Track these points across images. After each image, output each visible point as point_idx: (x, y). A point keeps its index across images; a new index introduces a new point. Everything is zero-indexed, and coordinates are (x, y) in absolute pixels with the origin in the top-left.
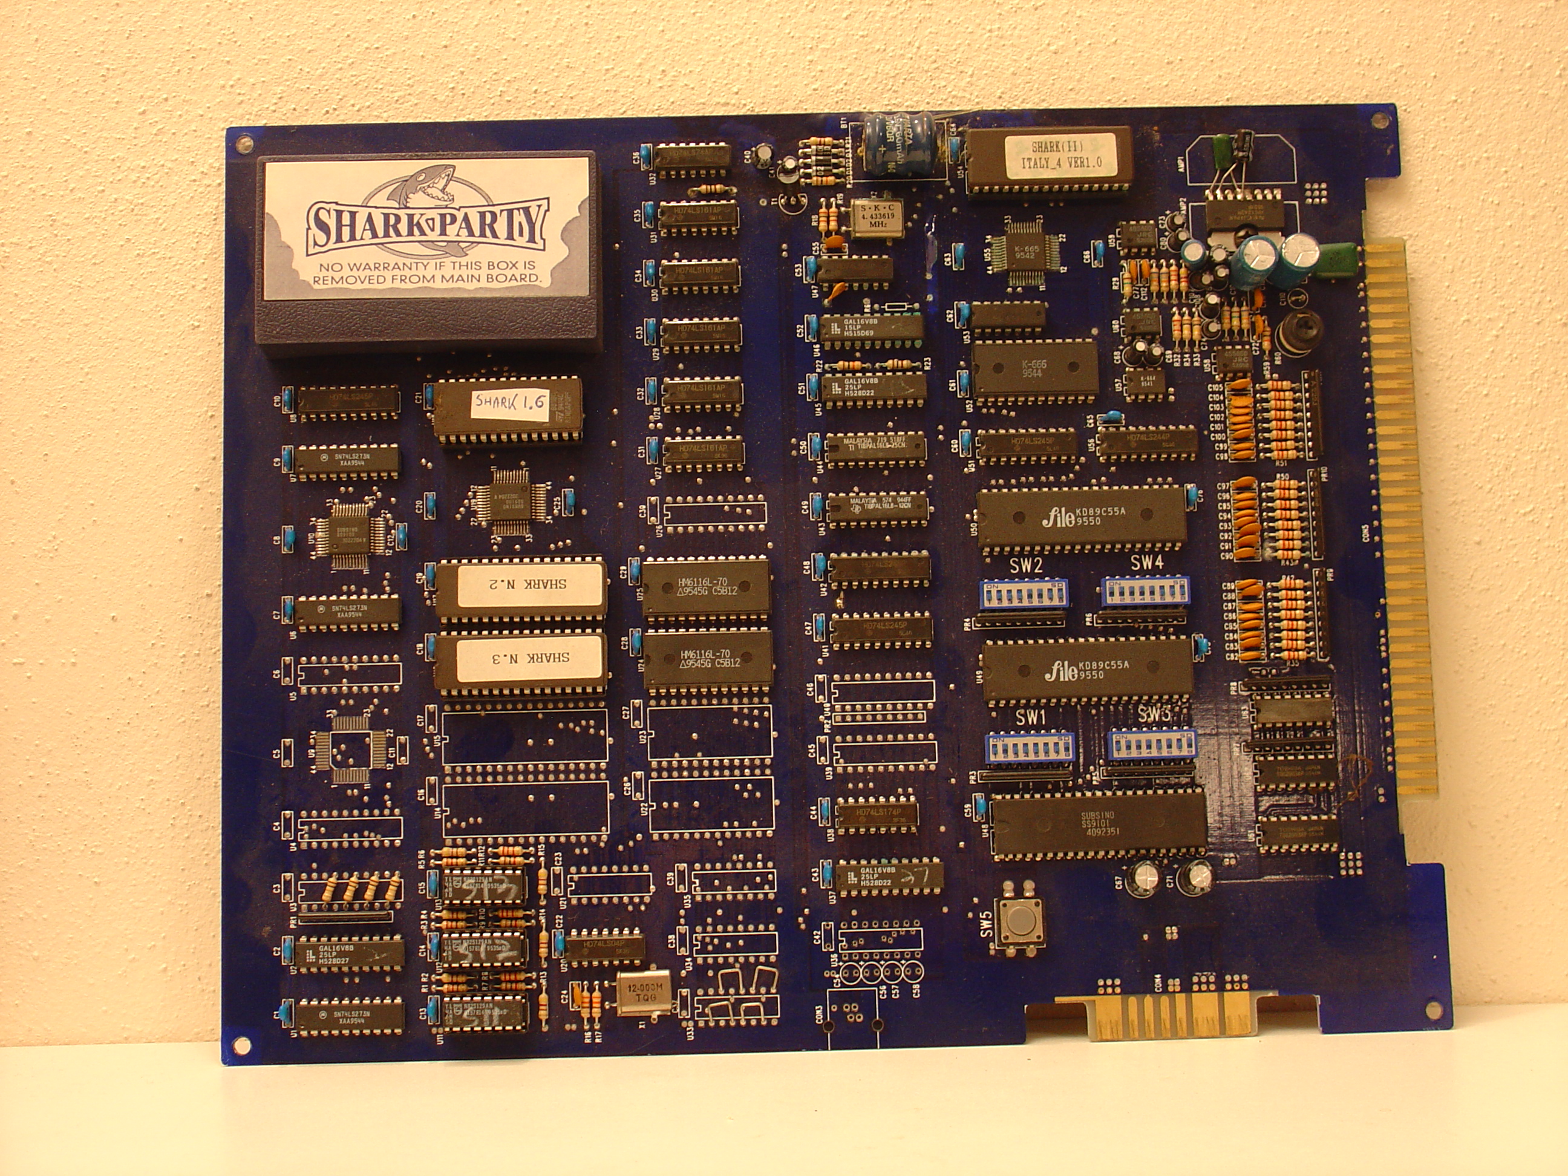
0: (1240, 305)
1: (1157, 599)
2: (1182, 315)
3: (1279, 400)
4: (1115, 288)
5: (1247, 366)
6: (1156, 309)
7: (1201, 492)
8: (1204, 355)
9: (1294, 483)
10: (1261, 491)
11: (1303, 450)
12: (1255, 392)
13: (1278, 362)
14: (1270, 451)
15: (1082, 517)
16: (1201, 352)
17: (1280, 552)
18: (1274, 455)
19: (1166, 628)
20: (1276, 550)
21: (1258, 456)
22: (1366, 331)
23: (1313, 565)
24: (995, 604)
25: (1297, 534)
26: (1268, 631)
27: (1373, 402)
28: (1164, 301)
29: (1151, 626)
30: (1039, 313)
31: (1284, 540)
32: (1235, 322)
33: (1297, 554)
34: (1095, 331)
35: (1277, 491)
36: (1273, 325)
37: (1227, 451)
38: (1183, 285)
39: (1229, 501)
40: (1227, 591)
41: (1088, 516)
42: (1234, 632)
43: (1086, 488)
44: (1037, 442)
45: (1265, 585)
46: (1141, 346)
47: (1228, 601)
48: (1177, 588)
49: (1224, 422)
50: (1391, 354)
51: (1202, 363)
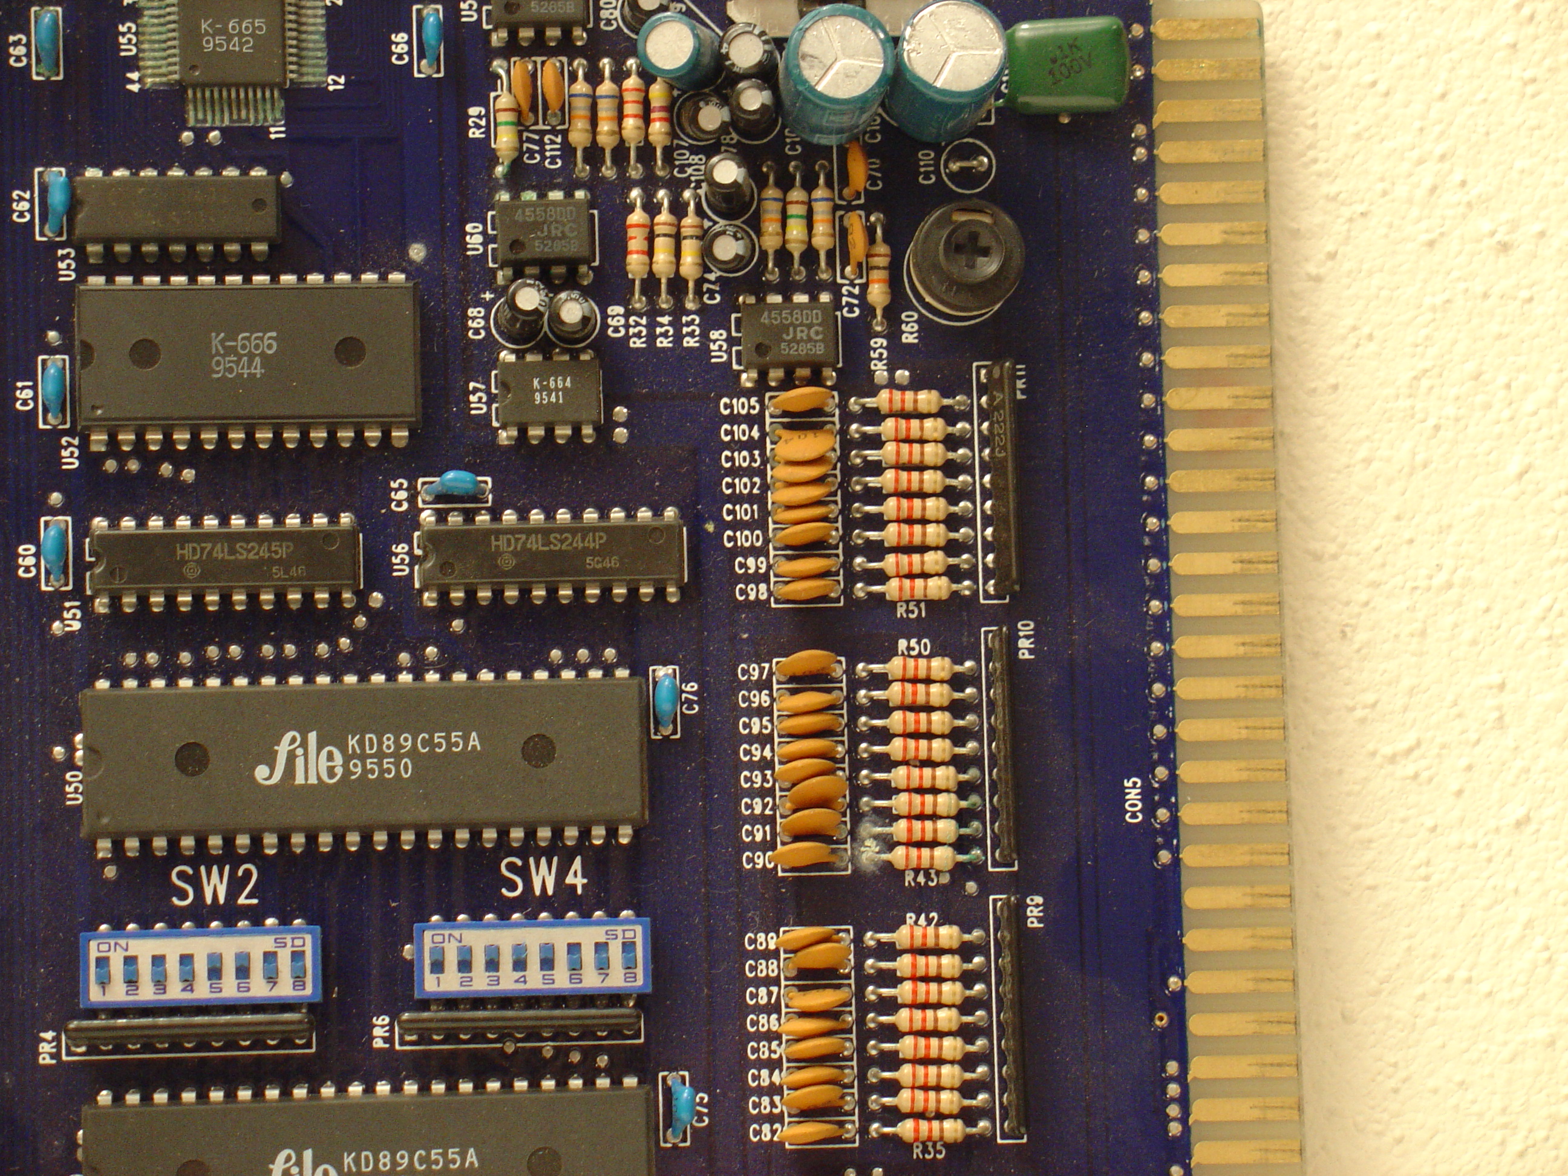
0: (809, 185)
1: (561, 980)
2: (651, 208)
3: (908, 441)
4: (475, 134)
5: (820, 350)
6: (580, 194)
7: (692, 686)
8: (712, 318)
9: (941, 666)
10: (855, 684)
11: (972, 574)
12: (847, 417)
13: (909, 336)
14: (881, 577)
15: (363, 757)
16: (704, 310)
17: (900, 851)
18: (892, 589)
19: (589, 1054)
20: (890, 844)
21: (848, 591)
22: (1149, 256)
23: (988, 885)
24: (118, 993)
25: (946, 802)
26: (865, 1063)
27: (1162, 446)
28: (608, 171)
29: (548, 1049)
30: (258, 204)
31: (909, 817)
32: (796, 230)
33: (944, 856)
34: (417, 252)
35: (896, 687)
36: (897, 240)
37: (765, 578)
38: (658, 129)
39: (769, 711)
40: (758, 955)
41: (380, 755)
42: (773, 1065)
43: (378, 678)
44: (246, 554)
45: (858, 940)
46: (529, 298)
47: (758, 982)
48: (615, 951)
49: (760, 500)
50: (1216, 316)
51: (705, 337)
